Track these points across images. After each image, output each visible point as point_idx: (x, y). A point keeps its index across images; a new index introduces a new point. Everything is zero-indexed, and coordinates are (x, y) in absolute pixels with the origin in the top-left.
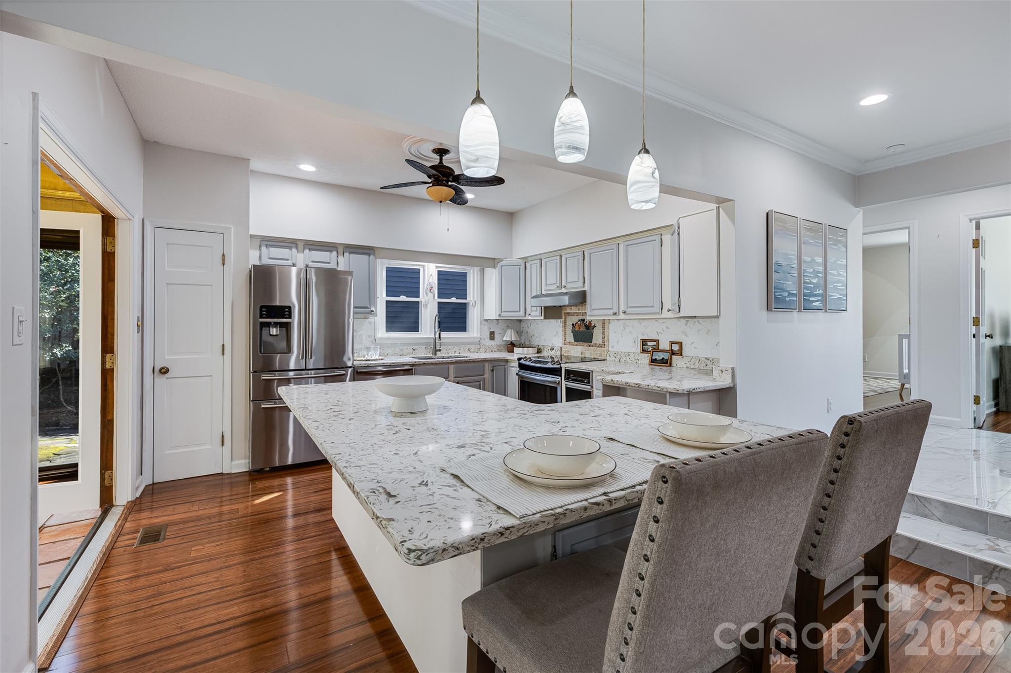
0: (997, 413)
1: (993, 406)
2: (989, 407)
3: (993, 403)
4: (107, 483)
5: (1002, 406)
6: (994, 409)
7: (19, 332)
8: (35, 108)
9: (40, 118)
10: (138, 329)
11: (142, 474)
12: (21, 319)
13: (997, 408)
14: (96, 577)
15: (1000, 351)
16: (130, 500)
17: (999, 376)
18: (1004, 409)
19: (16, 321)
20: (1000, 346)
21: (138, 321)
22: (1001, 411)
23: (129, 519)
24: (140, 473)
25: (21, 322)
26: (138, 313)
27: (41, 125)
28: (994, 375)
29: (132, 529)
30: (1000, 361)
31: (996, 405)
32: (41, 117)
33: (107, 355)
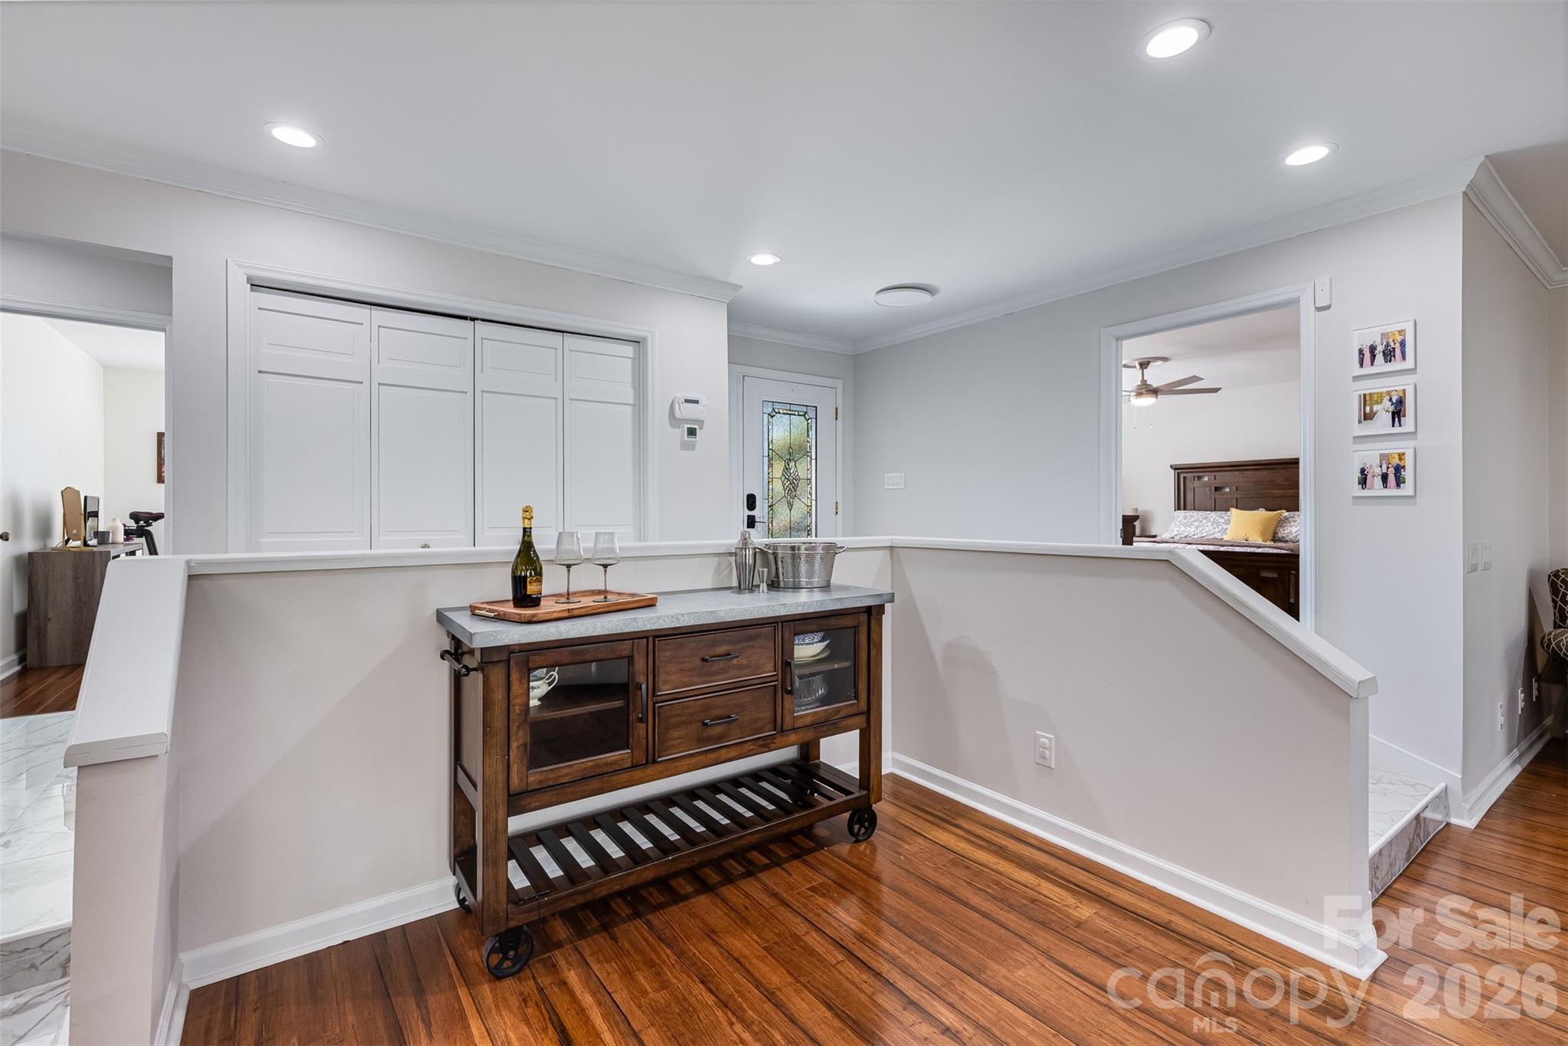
0: (22, 675)
1: (16, 662)
2: (8, 666)
3: (14, 657)
5: (31, 661)
6: (18, 668)
13: (23, 664)
15: (29, 563)
17: (27, 607)
18: (35, 664)
20: (29, 553)
22: (30, 669)
28: (18, 605)
30: (29, 578)
31: (22, 660)
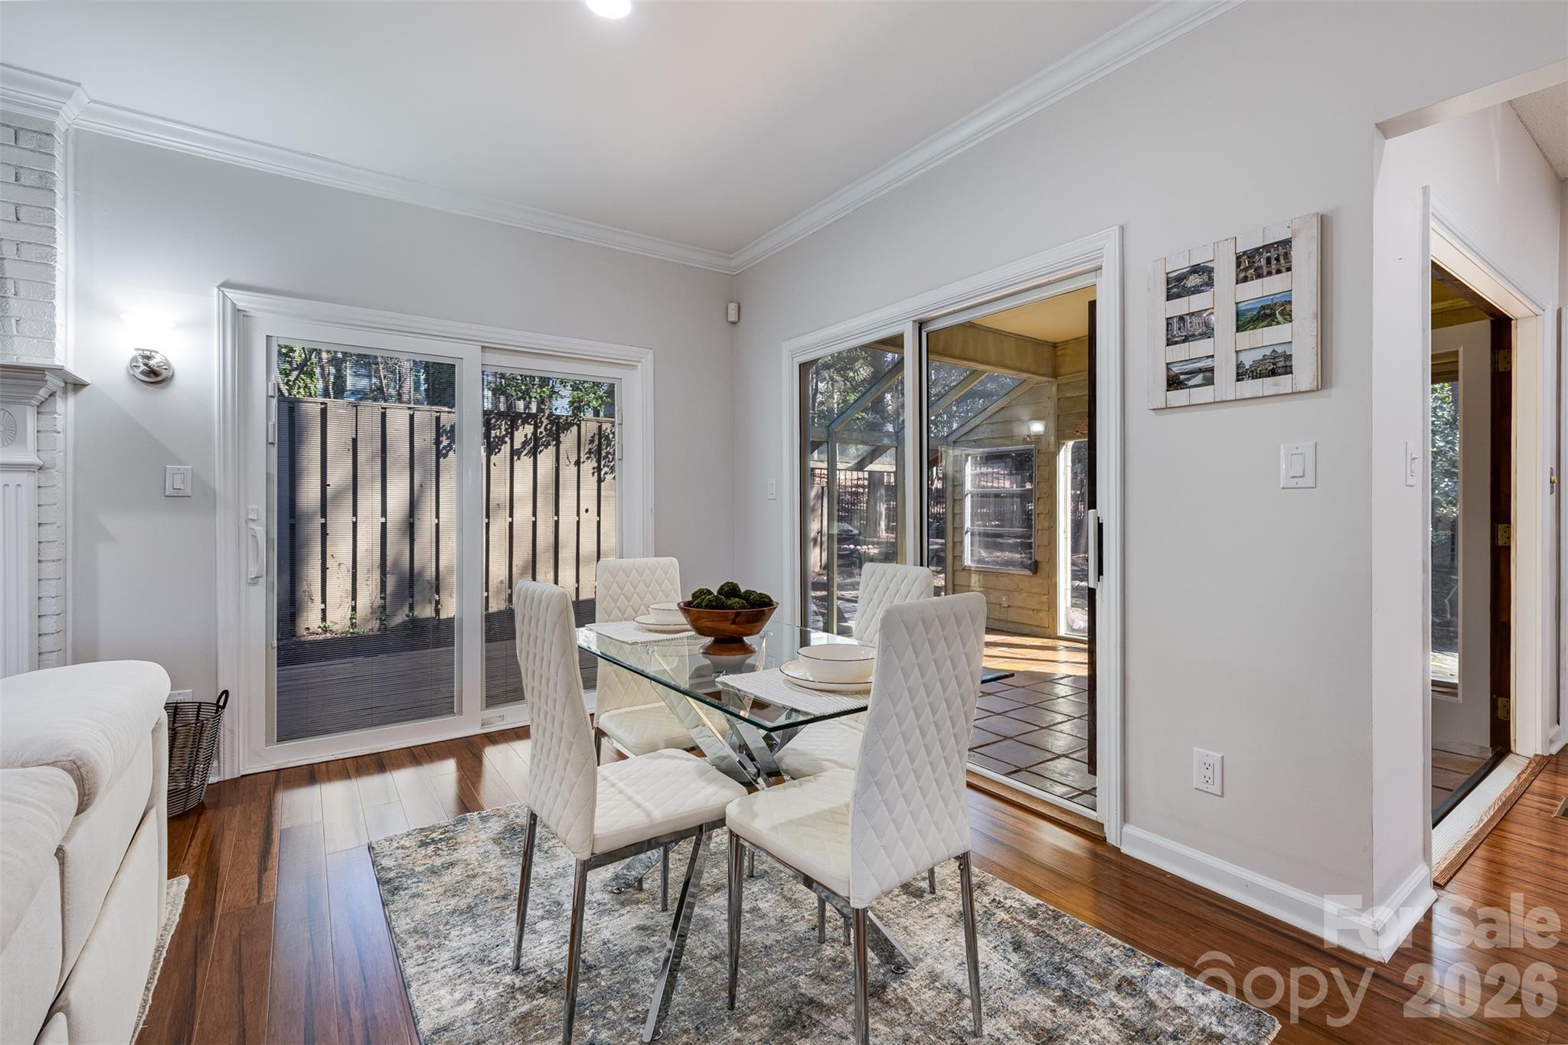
4: (1500, 714)
7: (1412, 472)
8: (1426, 204)
9: (1431, 215)
10: (1552, 487)
11: (1558, 723)
12: (1413, 456)
14: (1495, 825)
16: (1539, 752)
19: (1409, 457)
21: (1552, 474)
23: (1540, 777)
24: (1556, 721)
25: (1414, 459)
26: (1550, 462)
27: (1433, 224)
29: (1546, 791)
32: (1433, 214)
33: (1500, 525)
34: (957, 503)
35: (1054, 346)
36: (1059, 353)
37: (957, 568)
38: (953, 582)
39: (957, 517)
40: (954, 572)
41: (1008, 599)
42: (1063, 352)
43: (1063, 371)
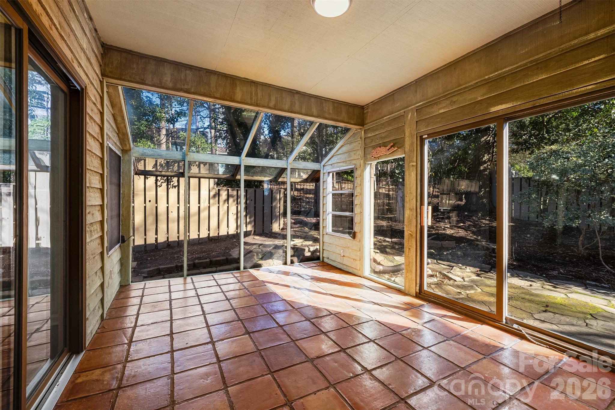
34: (325, 198)
35: (362, 108)
36: (365, 112)
37: (325, 233)
38: (323, 241)
39: (325, 206)
40: (323, 235)
41: (343, 252)
42: (367, 111)
43: (367, 122)
